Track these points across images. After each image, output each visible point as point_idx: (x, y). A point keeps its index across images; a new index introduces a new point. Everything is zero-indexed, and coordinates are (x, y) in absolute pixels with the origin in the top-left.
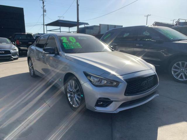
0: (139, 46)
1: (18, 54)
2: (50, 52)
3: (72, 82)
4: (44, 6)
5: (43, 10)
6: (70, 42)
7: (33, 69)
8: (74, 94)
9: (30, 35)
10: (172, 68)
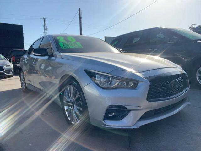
4: (45, 24)
5: (45, 28)
10: (197, 73)
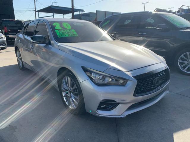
0: (142, 34)
1: (6, 43)
2: (40, 42)
3: (68, 79)
6: (64, 28)
7: (22, 61)
8: (71, 94)
9: (19, 22)
10: (179, 59)
